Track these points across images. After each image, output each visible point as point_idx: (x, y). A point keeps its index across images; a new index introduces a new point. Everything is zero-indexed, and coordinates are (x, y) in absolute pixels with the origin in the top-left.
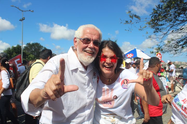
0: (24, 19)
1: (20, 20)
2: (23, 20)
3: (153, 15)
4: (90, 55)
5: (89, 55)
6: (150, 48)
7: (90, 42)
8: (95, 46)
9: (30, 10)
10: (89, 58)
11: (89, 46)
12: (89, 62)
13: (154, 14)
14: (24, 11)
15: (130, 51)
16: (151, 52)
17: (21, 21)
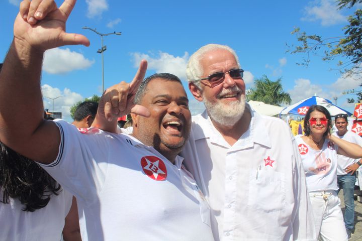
0: (105, 50)
1: (98, 52)
2: (103, 51)
3: (349, 29)
4: (234, 100)
5: (232, 100)
6: (348, 93)
7: (224, 77)
8: (235, 80)
9: (115, 32)
10: (235, 106)
11: (226, 85)
12: (238, 114)
13: (351, 27)
14: (105, 35)
15: (304, 101)
16: (349, 100)
17: (101, 52)
